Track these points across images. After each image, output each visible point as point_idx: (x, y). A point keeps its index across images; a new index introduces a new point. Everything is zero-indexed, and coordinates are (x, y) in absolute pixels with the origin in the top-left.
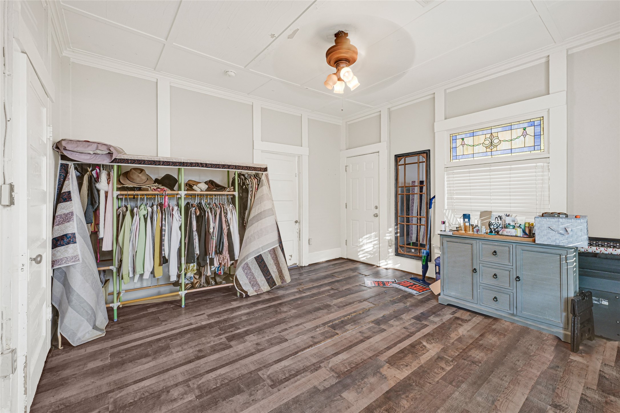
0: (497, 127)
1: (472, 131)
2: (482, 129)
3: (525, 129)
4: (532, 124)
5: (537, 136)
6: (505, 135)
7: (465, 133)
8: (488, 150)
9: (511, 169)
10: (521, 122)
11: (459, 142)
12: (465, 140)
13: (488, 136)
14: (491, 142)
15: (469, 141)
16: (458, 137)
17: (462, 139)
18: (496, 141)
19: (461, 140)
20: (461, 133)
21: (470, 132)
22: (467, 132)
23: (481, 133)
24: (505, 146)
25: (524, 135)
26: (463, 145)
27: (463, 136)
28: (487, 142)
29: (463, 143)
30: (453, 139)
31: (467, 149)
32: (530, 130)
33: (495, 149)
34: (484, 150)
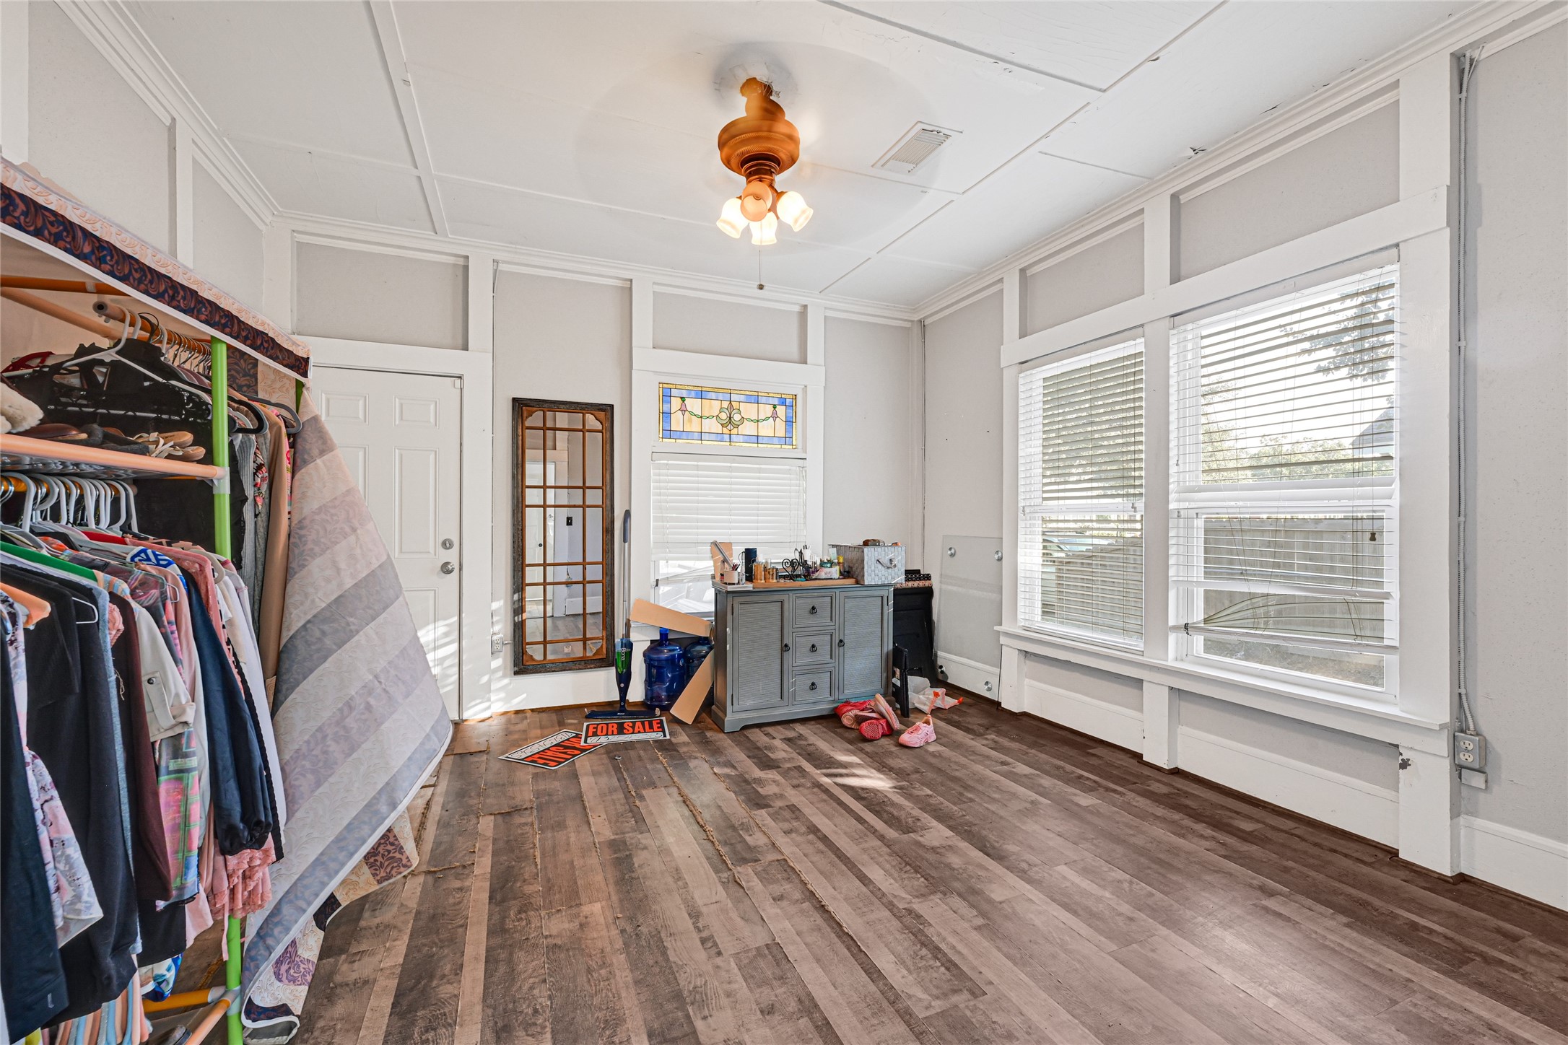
0: (738, 392)
1: (700, 389)
2: (717, 390)
3: (775, 407)
4: (783, 402)
5: (789, 422)
6: (749, 410)
7: (687, 388)
8: (725, 430)
9: (760, 471)
10: (770, 395)
11: (676, 403)
12: (688, 401)
13: (726, 404)
14: (730, 418)
15: (694, 405)
16: (674, 392)
17: (682, 398)
18: (737, 417)
19: (679, 399)
20: (680, 387)
21: (696, 388)
22: (691, 388)
23: (713, 395)
24: (749, 428)
25: (775, 416)
26: (684, 410)
27: (684, 394)
28: (724, 416)
29: (683, 408)
30: (666, 396)
31: (690, 421)
32: (781, 410)
33: (734, 431)
34: (719, 429)
